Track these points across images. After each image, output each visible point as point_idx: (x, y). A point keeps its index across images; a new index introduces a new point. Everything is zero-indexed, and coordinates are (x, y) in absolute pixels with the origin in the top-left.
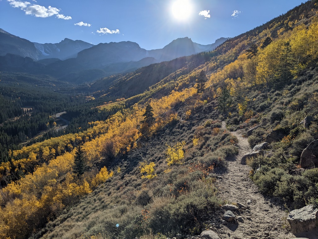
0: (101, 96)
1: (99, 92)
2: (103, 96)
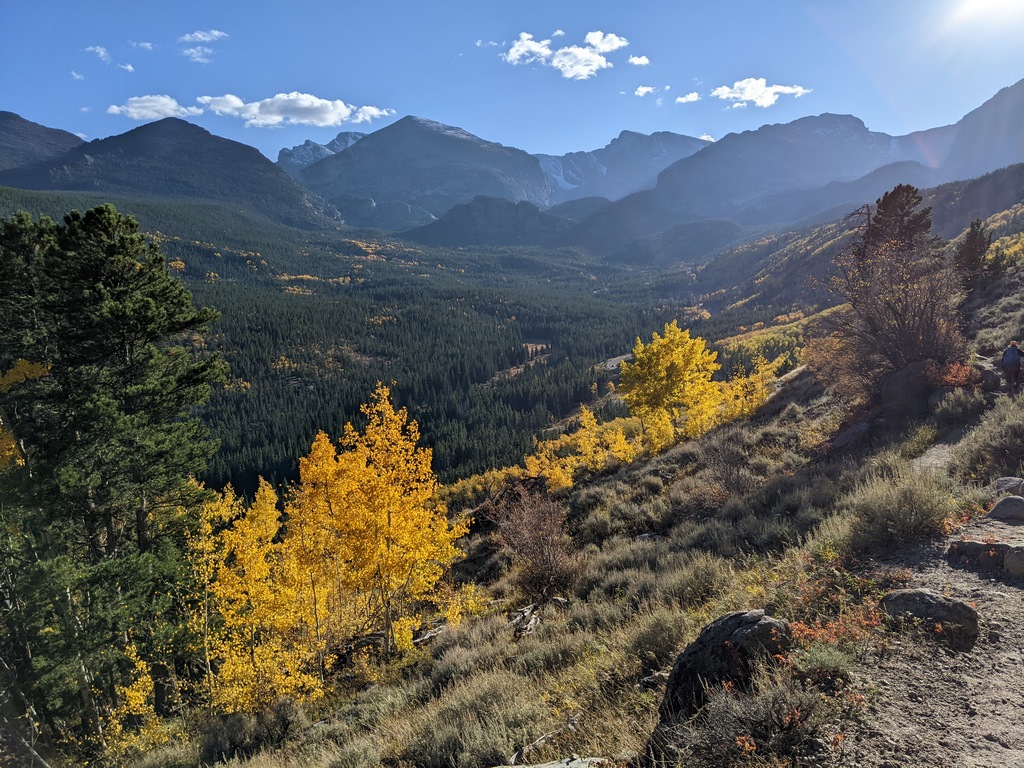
0: (729, 308)
1: (721, 294)
2: (737, 309)
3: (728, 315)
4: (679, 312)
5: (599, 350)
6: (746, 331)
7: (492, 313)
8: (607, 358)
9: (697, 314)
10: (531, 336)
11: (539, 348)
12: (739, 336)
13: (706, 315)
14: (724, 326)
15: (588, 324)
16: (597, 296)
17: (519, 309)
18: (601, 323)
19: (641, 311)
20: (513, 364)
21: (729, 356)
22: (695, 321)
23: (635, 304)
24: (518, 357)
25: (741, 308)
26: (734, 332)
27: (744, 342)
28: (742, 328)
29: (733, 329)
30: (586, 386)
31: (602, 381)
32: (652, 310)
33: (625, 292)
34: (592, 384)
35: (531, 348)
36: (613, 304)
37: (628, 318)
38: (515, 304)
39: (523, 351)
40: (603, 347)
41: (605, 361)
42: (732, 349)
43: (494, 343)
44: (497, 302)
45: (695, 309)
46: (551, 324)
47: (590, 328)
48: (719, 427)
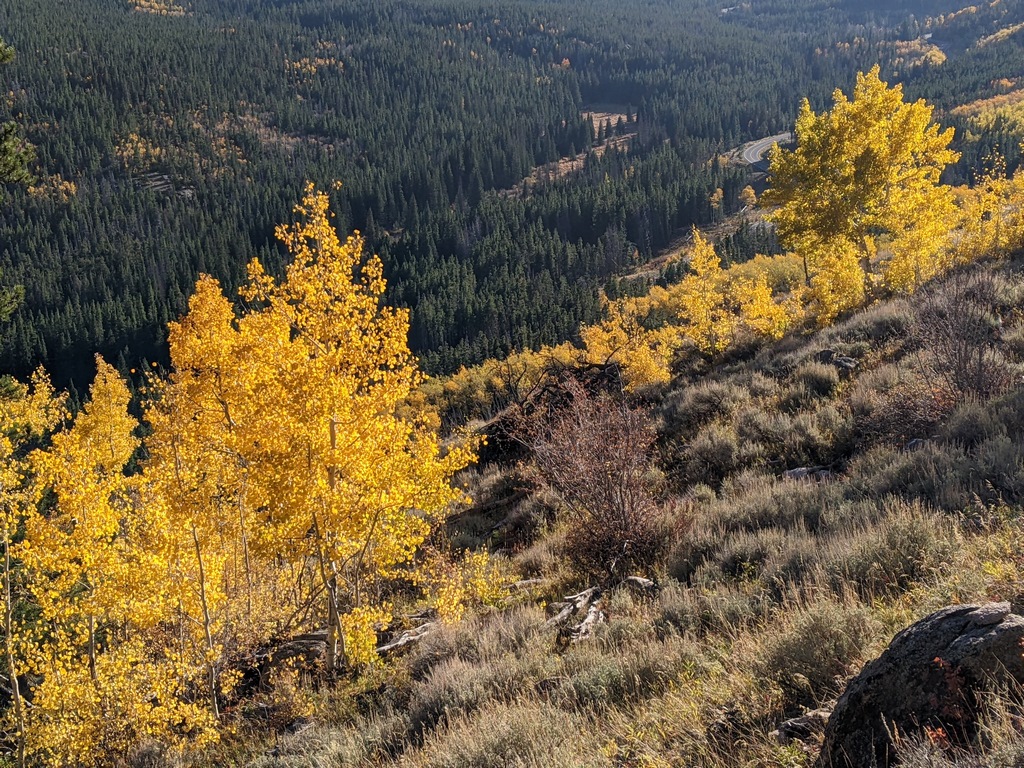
0: (981, 42)
1: (968, 16)
2: (997, 45)
3: (980, 56)
4: (885, 49)
5: (728, 125)
6: (1013, 89)
7: (524, 51)
8: (743, 141)
9: (918, 55)
10: (599, 97)
11: (614, 121)
12: (1000, 98)
13: (938, 56)
14: (971, 79)
15: (708, 74)
16: (728, 19)
17: (577, 45)
18: (734, 73)
19: (811, 50)
20: (564, 152)
21: (978, 137)
22: (916, 68)
23: (801, 35)
24: (574, 139)
25: (1006, 42)
26: (989, 90)
27: (1008, 111)
28: (1004, 82)
29: (987, 85)
30: (701, 196)
31: (732, 186)
32: (833, 46)
33: (783, 11)
34: (712, 191)
35: (598, 121)
36: (760, 34)
37: (787, 62)
38: (570, 36)
39: (583, 127)
40: (737, 119)
41: (739, 147)
42: (983, 123)
43: (529, 112)
44: (533, 31)
45: (915, 44)
46: (638, 74)
47: (712, 82)
48: (949, 273)
